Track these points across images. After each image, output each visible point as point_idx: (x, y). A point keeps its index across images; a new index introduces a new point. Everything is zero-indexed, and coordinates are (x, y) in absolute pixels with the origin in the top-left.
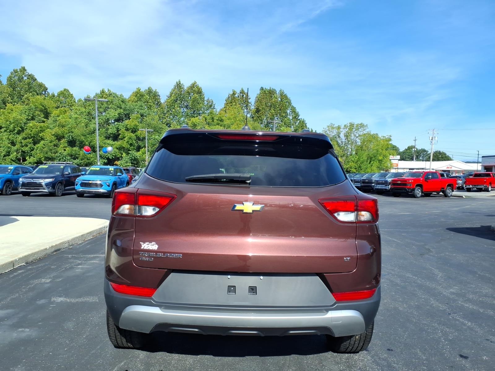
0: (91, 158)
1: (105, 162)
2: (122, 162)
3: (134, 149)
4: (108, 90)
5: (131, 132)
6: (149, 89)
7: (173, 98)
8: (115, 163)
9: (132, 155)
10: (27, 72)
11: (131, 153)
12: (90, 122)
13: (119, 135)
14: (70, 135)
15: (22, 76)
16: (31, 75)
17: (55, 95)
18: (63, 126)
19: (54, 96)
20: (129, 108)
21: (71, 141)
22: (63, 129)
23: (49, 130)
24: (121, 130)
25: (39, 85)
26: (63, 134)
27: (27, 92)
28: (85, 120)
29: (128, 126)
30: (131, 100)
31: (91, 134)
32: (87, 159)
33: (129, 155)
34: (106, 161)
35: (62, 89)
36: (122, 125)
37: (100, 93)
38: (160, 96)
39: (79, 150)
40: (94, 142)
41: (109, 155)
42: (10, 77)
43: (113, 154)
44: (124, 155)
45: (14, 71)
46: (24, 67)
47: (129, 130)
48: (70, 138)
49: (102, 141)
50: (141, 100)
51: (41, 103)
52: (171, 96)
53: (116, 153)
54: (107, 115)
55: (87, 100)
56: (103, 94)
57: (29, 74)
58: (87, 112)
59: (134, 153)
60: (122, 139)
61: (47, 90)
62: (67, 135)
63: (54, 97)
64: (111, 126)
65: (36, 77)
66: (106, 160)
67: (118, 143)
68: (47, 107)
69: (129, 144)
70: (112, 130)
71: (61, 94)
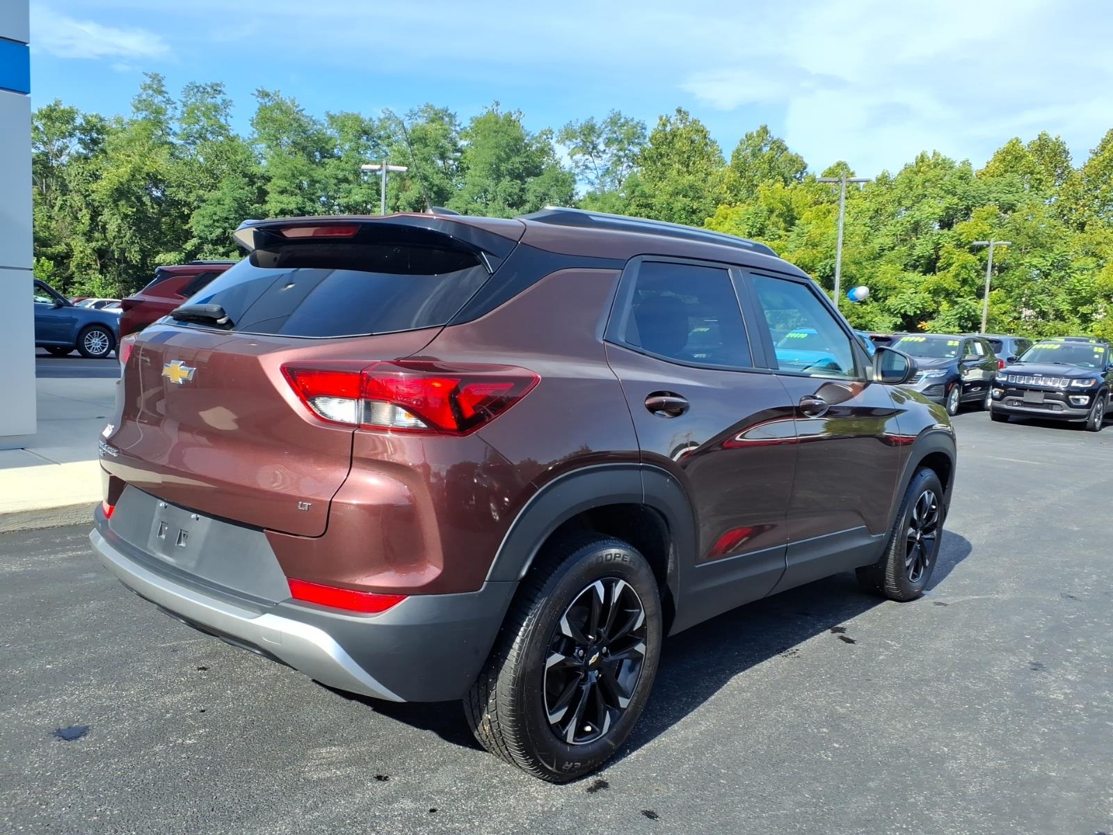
0: (868, 313)
1: (896, 322)
2: (937, 324)
3: (971, 292)
4: (934, 153)
5: (968, 250)
6: (1039, 139)
7: (1107, 154)
8: (919, 326)
9: (964, 307)
10: (770, 136)
11: (962, 303)
12: (876, 233)
13: (938, 258)
14: (828, 263)
15: (759, 145)
16: (778, 139)
17: (817, 177)
18: (815, 246)
19: (814, 181)
20: (973, 194)
21: (828, 276)
22: (815, 252)
23: (786, 254)
24: (943, 246)
25: (791, 160)
26: (813, 262)
27: (765, 177)
28: (863, 227)
29: (961, 237)
30: (987, 172)
31: (874, 259)
32: (858, 315)
33: (956, 307)
34: (899, 321)
35: (832, 164)
36: (948, 235)
37: (914, 164)
38: (1068, 153)
39: (843, 297)
40: (878, 276)
41: (908, 306)
42: (738, 151)
43: (918, 304)
44: (945, 305)
45: (746, 136)
46: (766, 127)
47: (964, 247)
48: (827, 271)
49: (895, 275)
50: (1015, 169)
51: (781, 199)
52: (1103, 148)
53: (926, 302)
54: (915, 214)
55: (883, 180)
56: (921, 164)
57: (773, 138)
58: (871, 209)
59: (969, 302)
60: (944, 269)
61: (805, 168)
62: (821, 263)
63: (814, 183)
64: (921, 240)
65: (787, 143)
66: (901, 320)
67: (931, 279)
68: (793, 206)
69: (959, 281)
70: (923, 247)
71: (830, 174)
